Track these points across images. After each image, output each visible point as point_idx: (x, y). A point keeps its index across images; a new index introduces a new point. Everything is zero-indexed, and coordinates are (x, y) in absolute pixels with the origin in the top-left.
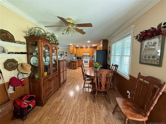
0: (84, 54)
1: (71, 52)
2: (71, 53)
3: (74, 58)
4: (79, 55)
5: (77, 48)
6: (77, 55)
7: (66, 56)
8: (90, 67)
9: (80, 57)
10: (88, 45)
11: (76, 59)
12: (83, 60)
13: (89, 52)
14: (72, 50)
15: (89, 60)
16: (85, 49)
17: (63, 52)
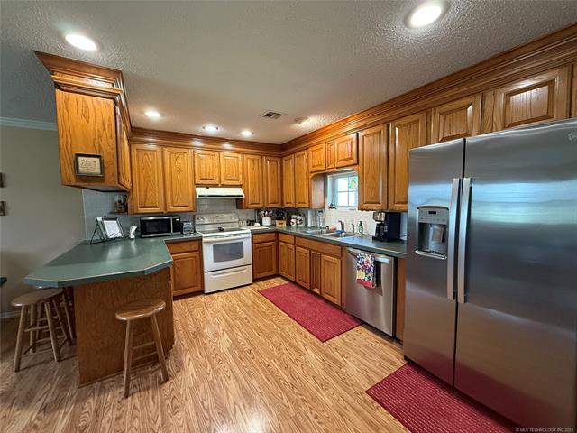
0: (201, 191)
1: (89, 166)
2: (86, 181)
3: (113, 229)
4: (151, 201)
5: (138, 133)
6: (138, 195)
8: (264, 285)
9: (174, 220)
10: (269, 115)
11: (132, 236)
12: (200, 240)
13: (241, 176)
14: (100, 137)
15: (250, 235)
16: (211, 153)
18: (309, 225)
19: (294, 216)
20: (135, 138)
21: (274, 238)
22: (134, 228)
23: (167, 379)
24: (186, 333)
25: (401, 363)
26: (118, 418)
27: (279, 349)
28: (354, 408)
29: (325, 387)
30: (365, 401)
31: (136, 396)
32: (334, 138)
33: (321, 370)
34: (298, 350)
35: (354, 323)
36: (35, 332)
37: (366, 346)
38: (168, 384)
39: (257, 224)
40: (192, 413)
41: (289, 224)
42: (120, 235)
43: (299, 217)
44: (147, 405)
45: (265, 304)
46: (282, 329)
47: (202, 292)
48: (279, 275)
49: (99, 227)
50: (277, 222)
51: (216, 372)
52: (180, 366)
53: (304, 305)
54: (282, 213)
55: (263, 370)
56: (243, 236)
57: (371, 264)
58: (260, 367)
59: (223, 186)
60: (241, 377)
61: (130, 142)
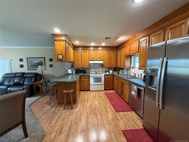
0: (91, 62)
1: (60, 57)
2: (60, 60)
3: (70, 71)
4: (79, 65)
5: (75, 48)
6: (76, 63)
7: (51, 66)
8: (107, 92)
9: (84, 70)
10: (107, 38)
11: (74, 73)
12: (89, 76)
13: (103, 57)
14: (62, 50)
15: (104, 76)
16: (94, 51)
17: (44, 58)
18: (125, 74)
19: (121, 70)
20: (75, 49)
21: (112, 77)
22: (74, 71)
23: (72, 108)
24: (81, 99)
25: (141, 127)
26: (61, 113)
27: (102, 110)
28: (115, 133)
29: (109, 124)
30: (120, 133)
31: (66, 110)
32: (131, 43)
33: (111, 120)
34: (107, 112)
35: (131, 110)
36: (54, 92)
37: (131, 118)
38: (72, 109)
39: (108, 72)
40: (74, 117)
41: (118, 73)
42: (71, 73)
43: (122, 71)
44: (67, 112)
45: (104, 97)
46: (106, 105)
47: (89, 90)
48: (113, 90)
49: (67, 71)
50: (114, 72)
51: (83, 110)
52: (76, 107)
53: (116, 100)
54: (116, 69)
55: (95, 114)
56: (102, 76)
57: (136, 89)
58: (94, 113)
59: (97, 60)
60: (88, 114)
61: (74, 50)
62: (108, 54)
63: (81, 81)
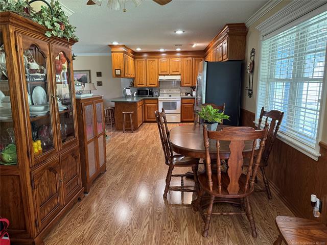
0: (161, 78)
1: (118, 72)
3: (128, 92)
4: (145, 82)
5: (136, 55)
6: (137, 80)
7: (100, 84)
9: (150, 90)
11: (135, 96)
12: (158, 99)
13: (180, 70)
14: (120, 64)
15: (180, 99)
16: (166, 59)
17: (88, 72)
21: (192, 102)
22: (136, 92)
23: (133, 132)
26: (121, 134)
31: (126, 133)
40: (135, 136)
42: (130, 95)
49: (124, 91)
52: (137, 132)
56: (177, 99)
59: (171, 75)
61: (134, 58)
62: (189, 64)
63: (144, 107)
